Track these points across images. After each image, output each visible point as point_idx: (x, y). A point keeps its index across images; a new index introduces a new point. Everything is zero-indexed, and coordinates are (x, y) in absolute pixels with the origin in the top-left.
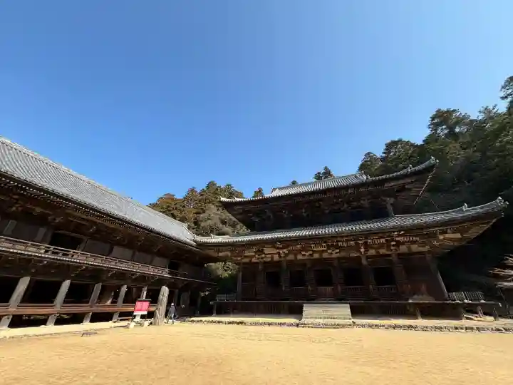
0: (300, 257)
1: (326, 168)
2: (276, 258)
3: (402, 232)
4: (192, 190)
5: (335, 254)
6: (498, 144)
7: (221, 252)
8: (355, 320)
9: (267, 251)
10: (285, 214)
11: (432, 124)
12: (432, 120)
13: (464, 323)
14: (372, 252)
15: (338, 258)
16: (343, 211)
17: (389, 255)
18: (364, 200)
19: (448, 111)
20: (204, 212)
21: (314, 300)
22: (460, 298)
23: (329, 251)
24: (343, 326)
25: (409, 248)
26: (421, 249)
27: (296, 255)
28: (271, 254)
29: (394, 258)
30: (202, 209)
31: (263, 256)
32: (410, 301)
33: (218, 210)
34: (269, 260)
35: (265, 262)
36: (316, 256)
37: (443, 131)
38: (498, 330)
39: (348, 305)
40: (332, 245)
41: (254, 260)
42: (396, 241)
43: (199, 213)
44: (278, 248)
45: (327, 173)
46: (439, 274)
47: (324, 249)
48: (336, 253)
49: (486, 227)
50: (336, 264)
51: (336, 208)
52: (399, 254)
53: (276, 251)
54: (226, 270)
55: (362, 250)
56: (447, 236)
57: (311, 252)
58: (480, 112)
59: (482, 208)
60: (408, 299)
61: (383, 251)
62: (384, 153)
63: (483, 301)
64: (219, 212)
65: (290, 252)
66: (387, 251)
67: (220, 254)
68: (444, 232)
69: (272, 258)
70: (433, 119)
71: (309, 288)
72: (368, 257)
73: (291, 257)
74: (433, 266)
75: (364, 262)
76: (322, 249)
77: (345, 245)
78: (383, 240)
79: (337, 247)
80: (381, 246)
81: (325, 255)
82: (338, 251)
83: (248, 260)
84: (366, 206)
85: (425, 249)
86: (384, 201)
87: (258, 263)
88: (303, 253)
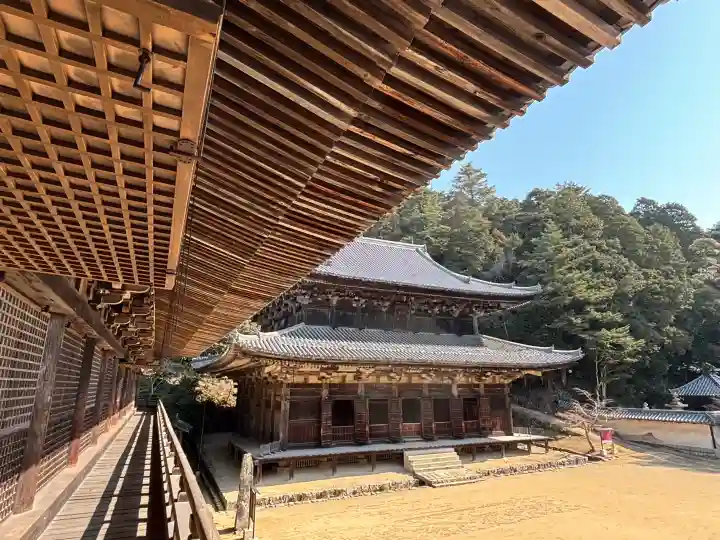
0: (384, 380)
2: (350, 379)
5: (428, 380)
10: (358, 302)
15: (430, 385)
17: (478, 386)
23: (423, 376)
26: (503, 381)
29: (482, 390)
34: (338, 381)
35: (331, 385)
36: (405, 380)
38: (560, 464)
39: (453, 449)
41: (313, 380)
50: (426, 392)
52: (486, 385)
55: (459, 378)
61: (472, 381)
66: (476, 380)
69: (344, 378)
72: (459, 386)
73: (371, 379)
74: (508, 400)
75: (455, 391)
76: (416, 372)
81: (416, 380)
83: (299, 379)
84: (456, 315)
85: (506, 382)
86: (472, 312)
87: (320, 385)
88: (392, 375)
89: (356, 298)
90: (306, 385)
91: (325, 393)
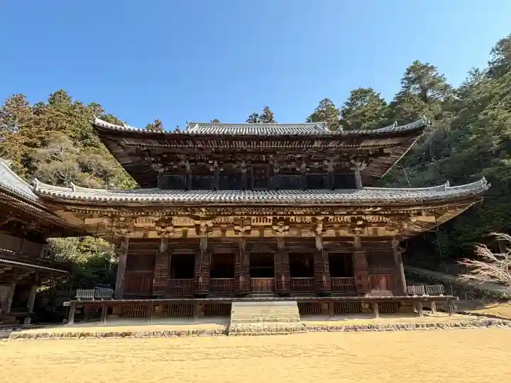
0: (230, 234)
1: (266, 109)
2: (192, 233)
3: (379, 209)
4: (18, 100)
5: (282, 232)
6: (481, 117)
7: (91, 217)
8: (304, 322)
9: (177, 221)
10: (213, 166)
11: (406, 79)
12: (408, 74)
13: (421, 319)
14: (331, 233)
15: (285, 239)
16: (298, 173)
17: (352, 239)
18: (328, 161)
19: (426, 66)
20: (44, 144)
21: (244, 296)
22: (418, 291)
23: (275, 228)
24: (294, 330)
25: (375, 231)
26: (388, 233)
27: (224, 231)
28: (183, 226)
29: (357, 243)
30: (41, 139)
31: (170, 228)
32: (367, 296)
33: (75, 144)
34: (179, 235)
35: (170, 240)
36: (255, 233)
37: (415, 90)
38: (456, 326)
39: (296, 303)
40: (281, 219)
41: (152, 235)
42: (363, 220)
43: (35, 145)
44: (197, 218)
45: (268, 117)
46: (402, 264)
47: (268, 224)
48: (284, 231)
49: (461, 211)
50: (281, 245)
51: (289, 166)
52: (362, 239)
53: (192, 222)
54: (83, 252)
55: (319, 229)
56: (421, 218)
57: (249, 228)
58: (470, 73)
59: (464, 188)
60: (363, 294)
61: (344, 233)
62: (348, 104)
63: (442, 296)
64: (78, 150)
65: (216, 225)
66: (349, 232)
67: (88, 221)
68: (419, 214)
69: (185, 233)
70: (409, 71)
71: (241, 279)
72: (324, 239)
73: (216, 233)
74: (397, 254)
75: (319, 245)
76: (265, 224)
77: (298, 220)
78: (348, 218)
79: (287, 222)
80: (343, 225)
81: (268, 233)
82: (287, 227)
83: (139, 235)
84: (330, 169)
85: (393, 234)
86: (353, 165)
87: (159, 240)
88: (236, 228)
89: (210, 162)
90: (145, 239)
91: (163, 247)
